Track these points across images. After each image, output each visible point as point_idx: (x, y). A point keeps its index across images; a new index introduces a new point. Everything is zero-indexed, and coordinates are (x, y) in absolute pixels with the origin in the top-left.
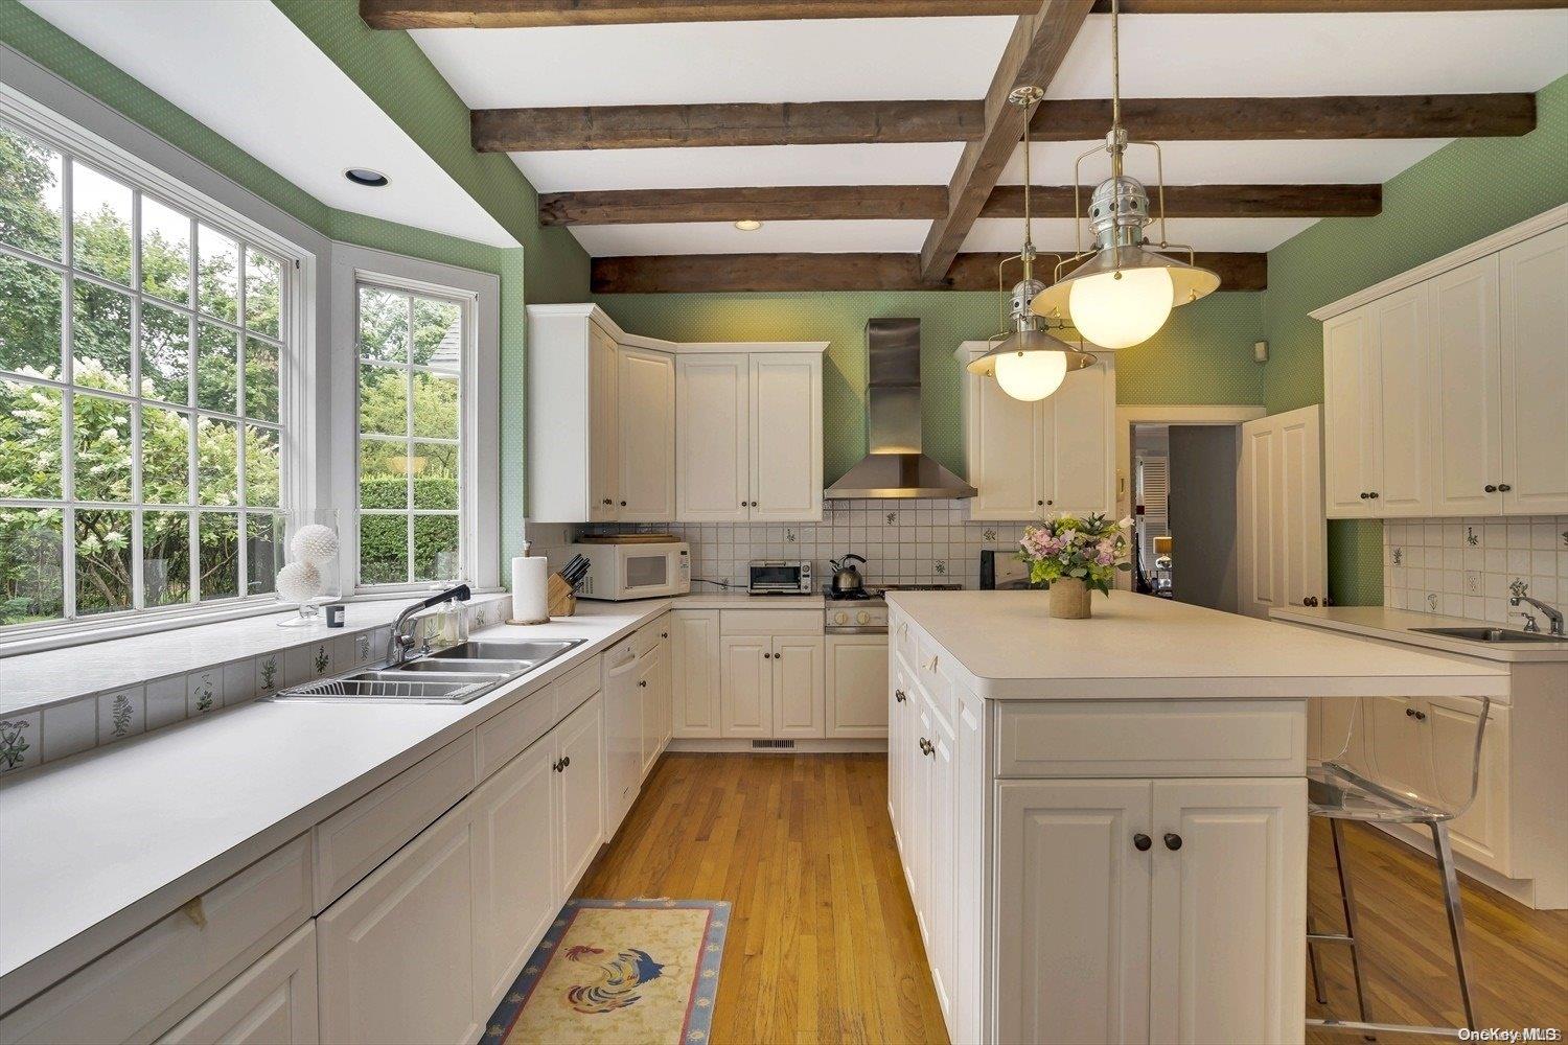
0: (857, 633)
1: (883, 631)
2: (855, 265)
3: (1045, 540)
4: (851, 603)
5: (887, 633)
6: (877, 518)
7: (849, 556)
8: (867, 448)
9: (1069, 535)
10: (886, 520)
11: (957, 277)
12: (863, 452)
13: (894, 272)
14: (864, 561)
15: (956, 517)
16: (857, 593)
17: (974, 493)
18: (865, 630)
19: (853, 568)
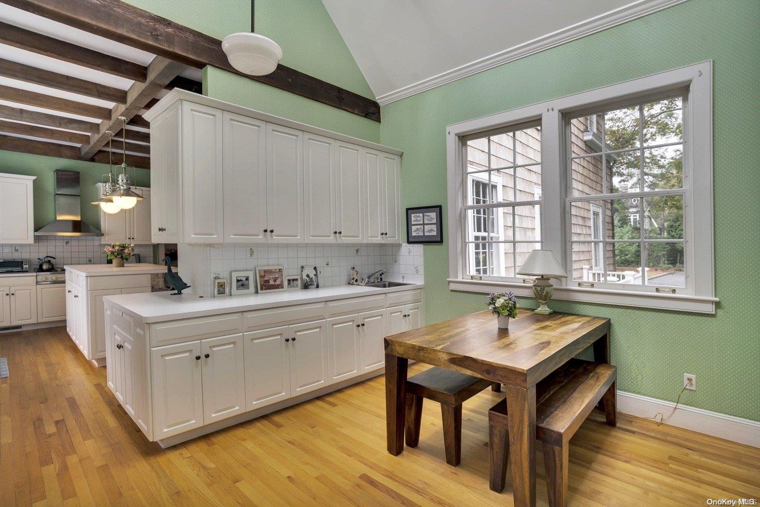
0: (51, 284)
1: (64, 282)
2: (49, 147)
3: (111, 249)
4: (49, 273)
5: (65, 283)
6: (60, 243)
7: (47, 257)
8: (56, 217)
9: (117, 248)
10: (65, 244)
11: (97, 158)
12: (53, 217)
13: (68, 152)
14: (54, 258)
15: (97, 243)
16: (52, 269)
17: (103, 235)
18: (55, 282)
19: (49, 261)
